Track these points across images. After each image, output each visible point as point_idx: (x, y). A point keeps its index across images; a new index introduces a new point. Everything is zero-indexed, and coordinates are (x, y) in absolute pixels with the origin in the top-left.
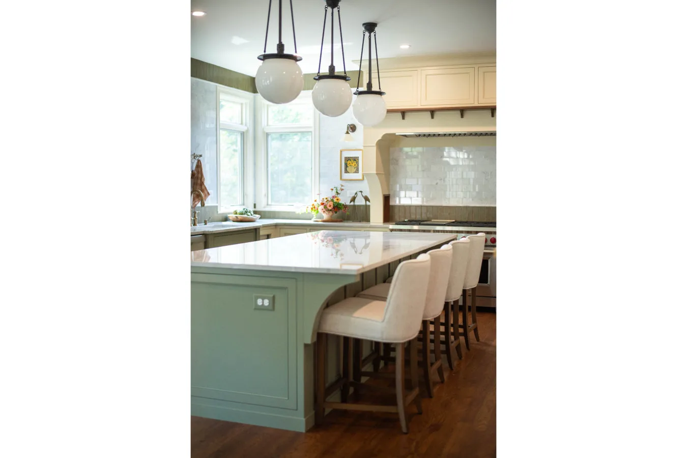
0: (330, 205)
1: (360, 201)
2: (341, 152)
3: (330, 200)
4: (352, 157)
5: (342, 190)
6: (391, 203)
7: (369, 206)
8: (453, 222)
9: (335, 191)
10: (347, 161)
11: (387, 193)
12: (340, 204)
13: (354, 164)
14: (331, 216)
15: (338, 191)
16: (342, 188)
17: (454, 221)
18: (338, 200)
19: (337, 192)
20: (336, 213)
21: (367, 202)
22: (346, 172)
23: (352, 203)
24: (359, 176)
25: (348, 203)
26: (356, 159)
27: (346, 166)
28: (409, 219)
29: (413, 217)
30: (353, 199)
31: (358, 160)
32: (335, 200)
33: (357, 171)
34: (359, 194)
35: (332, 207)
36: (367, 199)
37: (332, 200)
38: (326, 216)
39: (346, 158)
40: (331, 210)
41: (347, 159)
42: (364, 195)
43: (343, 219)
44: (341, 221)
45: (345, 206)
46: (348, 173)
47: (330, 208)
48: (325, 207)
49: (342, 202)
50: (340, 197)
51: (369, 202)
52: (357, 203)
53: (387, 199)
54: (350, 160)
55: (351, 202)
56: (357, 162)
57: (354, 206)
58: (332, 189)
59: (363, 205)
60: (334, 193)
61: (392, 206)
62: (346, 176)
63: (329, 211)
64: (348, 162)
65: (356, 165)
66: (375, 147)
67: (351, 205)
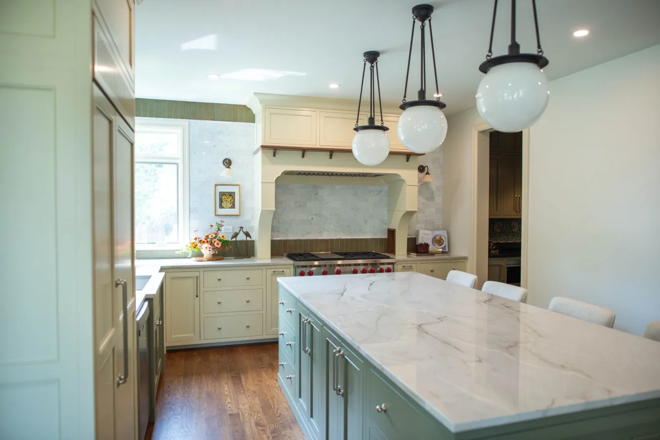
1: (241, 237)
2: (215, 186)
4: (227, 193)
5: (222, 226)
7: (253, 242)
10: (222, 196)
12: (227, 241)
13: (229, 199)
15: (219, 228)
18: (223, 237)
22: (221, 207)
23: (234, 239)
24: (235, 211)
25: (230, 240)
26: (232, 195)
27: (221, 201)
30: (236, 235)
31: (234, 195)
32: (220, 237)
33: (233, 207)
36: (247, 235)
39: (220, 193)
41: (222, 194)
46: (223, 208)
51: (252, 238)
52: (239, 239)
54: (226, 195)
55: (232, 238)
56: (233, 197)
57: (236, 242)
58: (212, 226)
62: (221, 211)
64: (223, 198)
65: (232, 200)
66: (274, 184)
67: (234, 241)
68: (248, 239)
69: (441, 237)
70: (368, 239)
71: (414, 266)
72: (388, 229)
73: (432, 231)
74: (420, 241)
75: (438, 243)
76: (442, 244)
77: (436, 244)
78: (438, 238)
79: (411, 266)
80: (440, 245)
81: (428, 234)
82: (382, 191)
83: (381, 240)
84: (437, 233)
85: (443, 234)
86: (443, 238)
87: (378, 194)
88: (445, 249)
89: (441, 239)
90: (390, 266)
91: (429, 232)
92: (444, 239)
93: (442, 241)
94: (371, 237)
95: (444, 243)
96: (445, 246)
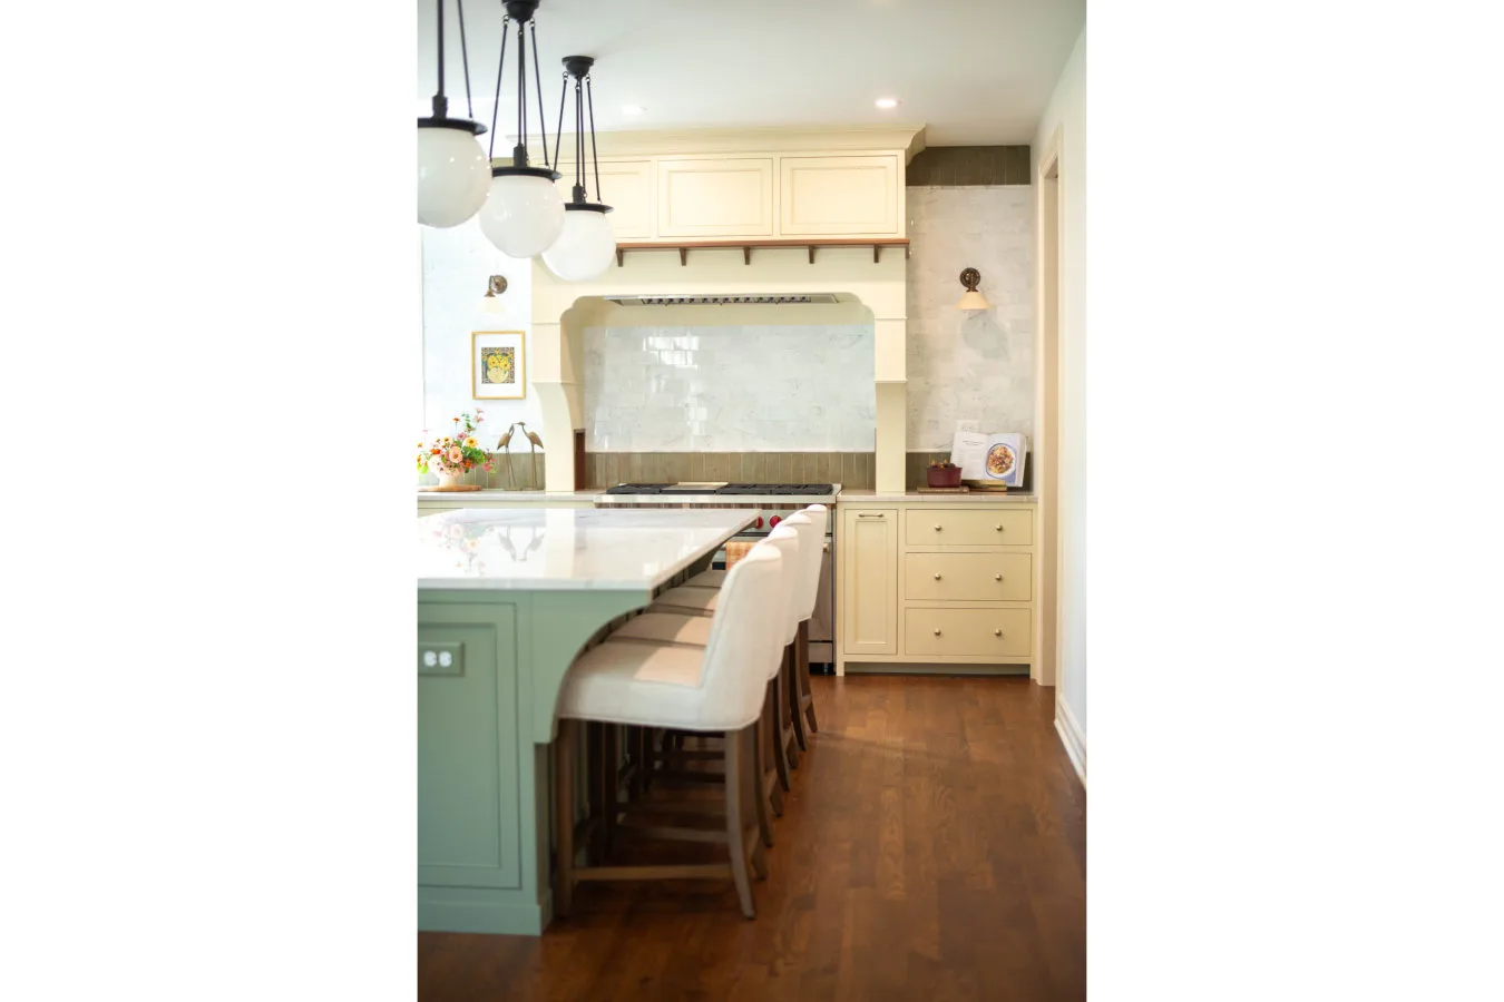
0: (456, 455)
1: (520, 445)
2: (474, 336)
3: (451, 442)
4: (498, 349)
5: (479, 420)
6: (589, 448)
7: (542, 455)
8: (726, 487)
9: (463, 421)
10: (488, 356)
11: (579, 427)
12: (478, 453)
13: (502, 364)
14: (456, 479)
15: (472, 424)
16: (480, 415)
17: (726, 483)
18: (471, 442)
19: (469, 426)
20: (467, 472)
21: (536, 446)
22: (486, 380)
23: (503, 450)
24: (515, 389)
25: (494, 450)
26: (507, 353)
27: (486, 368)
28: (630, 482)
29: (637, 479)
30: (506, 441)
31: (513, 353)
32: (465, 443)
33: (511, 379)
34: (518, 429)
35: (460, 457)
36: (534, 440)
37: (458, 444)
38: (445, 479)
39: (484, 349)
40: (456, 466)
41: (488, 353)
42: (528, 432)
43: (480, 485)
44: (478, 490)
45: (489, 457)
46: (491, 382)
47: (456, 461)
48: (445, 459)
49: (479, 447)
50: (473, 436)
51: (542, 446)
52: (514, 448)
53: (580, 438)
54: (495, 355)
55: (499, 447)
56: (510, 359)
57: (508, 455)
58: (457, 420)
59: (526, 454)
60: (461, 428)
61: (592, 455)
62: (484, 390)
63: (452, 466)
64: (491, 359)
65: (509, 366)
66: (559, 326)
67: (501, 455)
68: (538, 449)
69: (1005, 451)
70: (825, 454)
71: (889, 515)
73: (989, 434)
75: (996, 466)
76: (1008, 468)
77: (993, 467)
78: (998, 453)
79: (881, 516)
80: (1002, 470)
81: (976, 444)
84: (998, 439)
85: (1009, 439)
86: (1010, 451)
87: (851, 346)
88: (1014, 480)
89: (1006, 456)
91: (982, 438)
92: (1013, 456)
93: (1007, 461)
94: (834, 450)
95: (1013, 465)
96: (1014, 473)
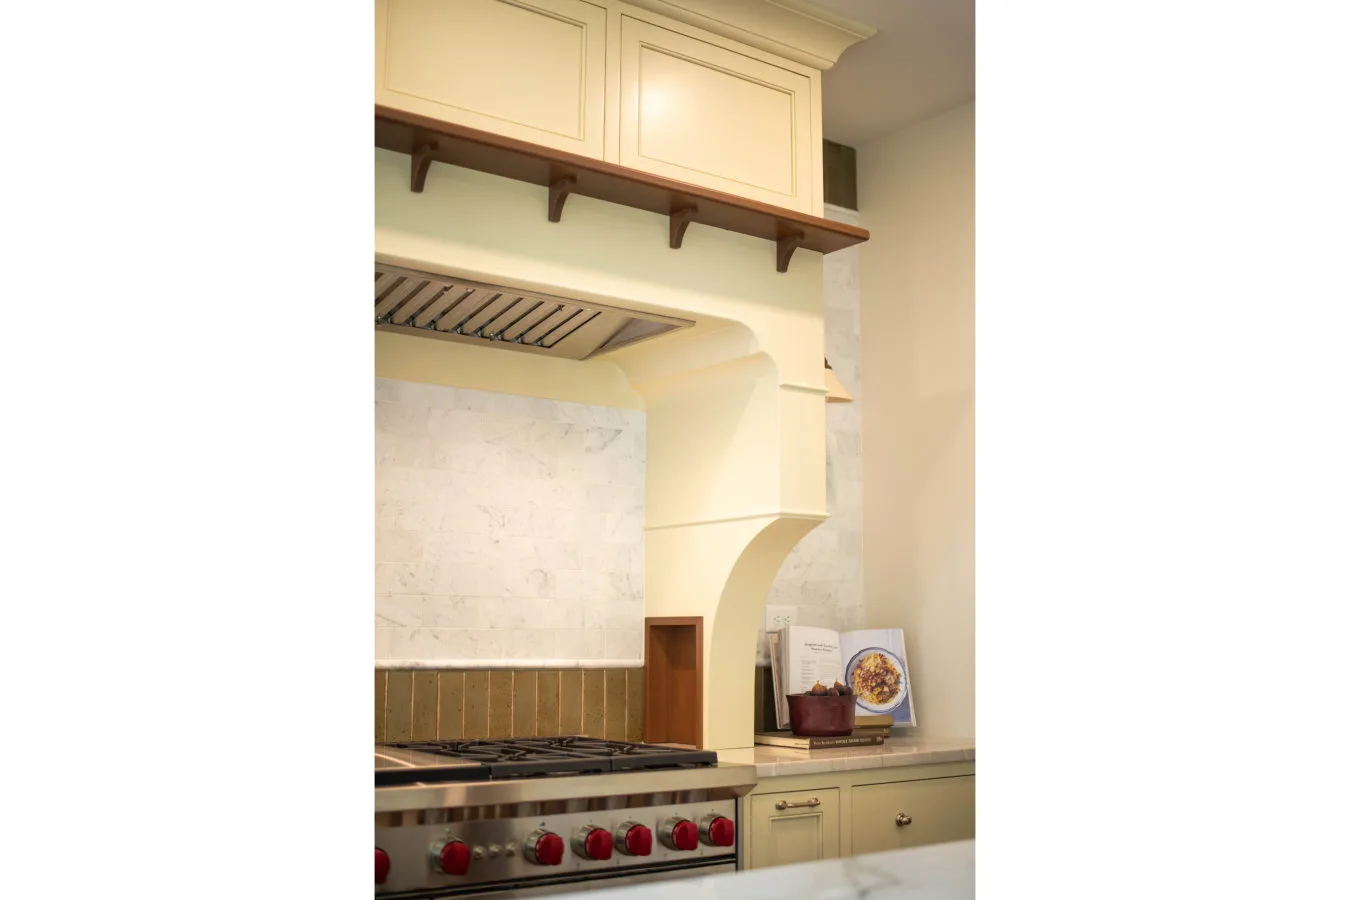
69: (884, 662)
70: (555, 670)
71: (827, 799)
72: (648, 620)
73: (843, 628)
74: (798, 680)
75: (872, 689)
76: (893, 693)
77: (867, 693)
78: (871, 665)
80: (883, 698)
81: (828, 649)
82: (619, 432)
83: (617, 674)
84: (861, 639)
85: (889, 642)
86: (892, 661)
87: (602, 449)
88: (907, 716)
89: (888, 671)
90: (724, 808)
91: (830, 637)
92: (899, 669)
93: (890, 679)
94: (570, 662)
95: (902, 687)
96: (906, 700)
